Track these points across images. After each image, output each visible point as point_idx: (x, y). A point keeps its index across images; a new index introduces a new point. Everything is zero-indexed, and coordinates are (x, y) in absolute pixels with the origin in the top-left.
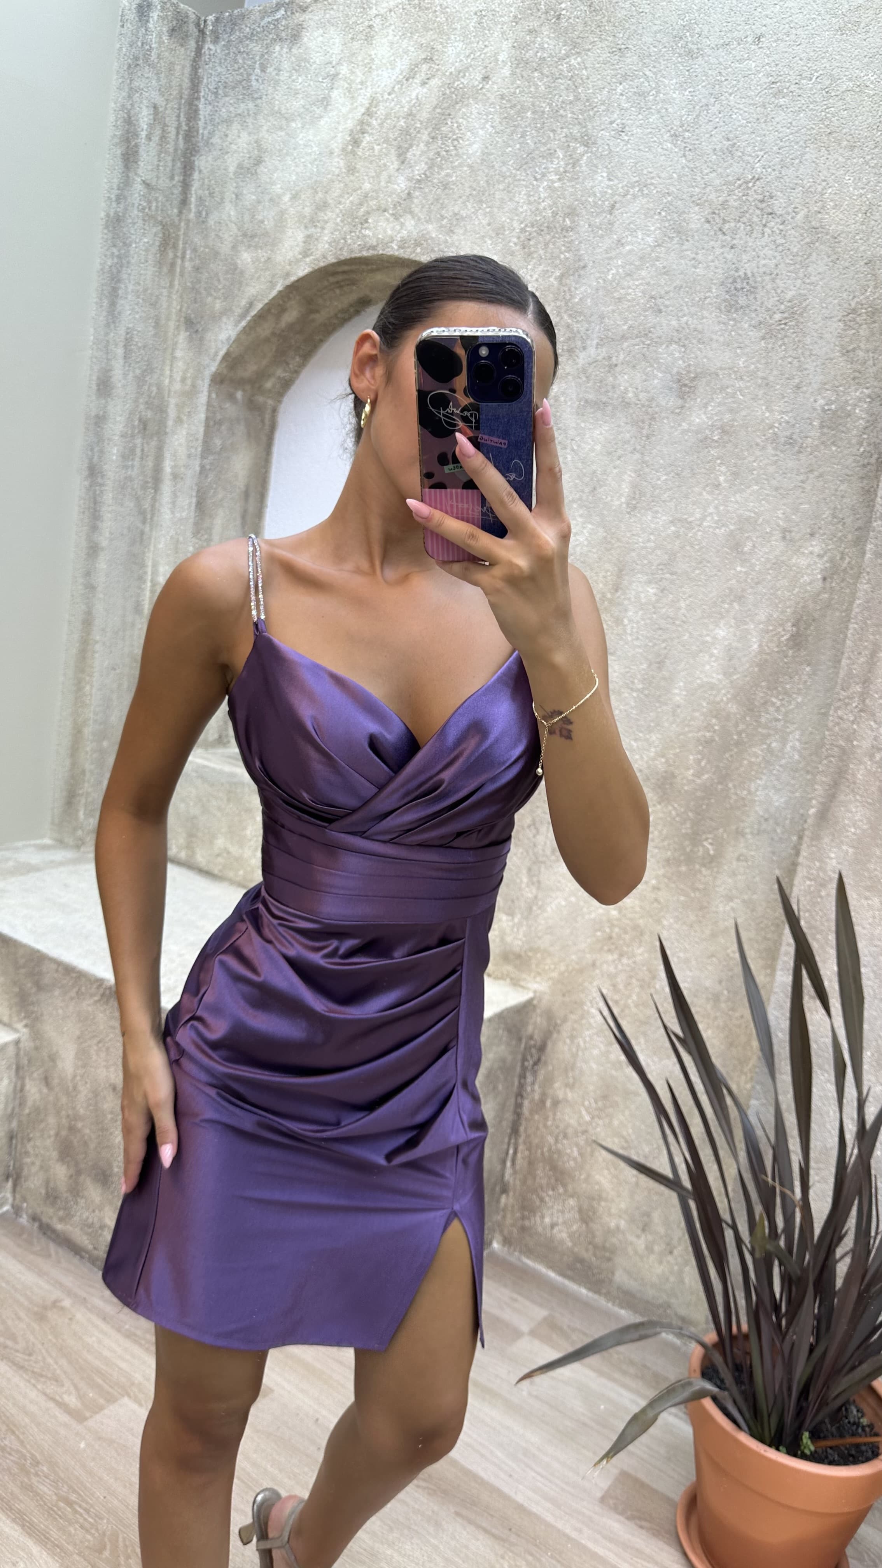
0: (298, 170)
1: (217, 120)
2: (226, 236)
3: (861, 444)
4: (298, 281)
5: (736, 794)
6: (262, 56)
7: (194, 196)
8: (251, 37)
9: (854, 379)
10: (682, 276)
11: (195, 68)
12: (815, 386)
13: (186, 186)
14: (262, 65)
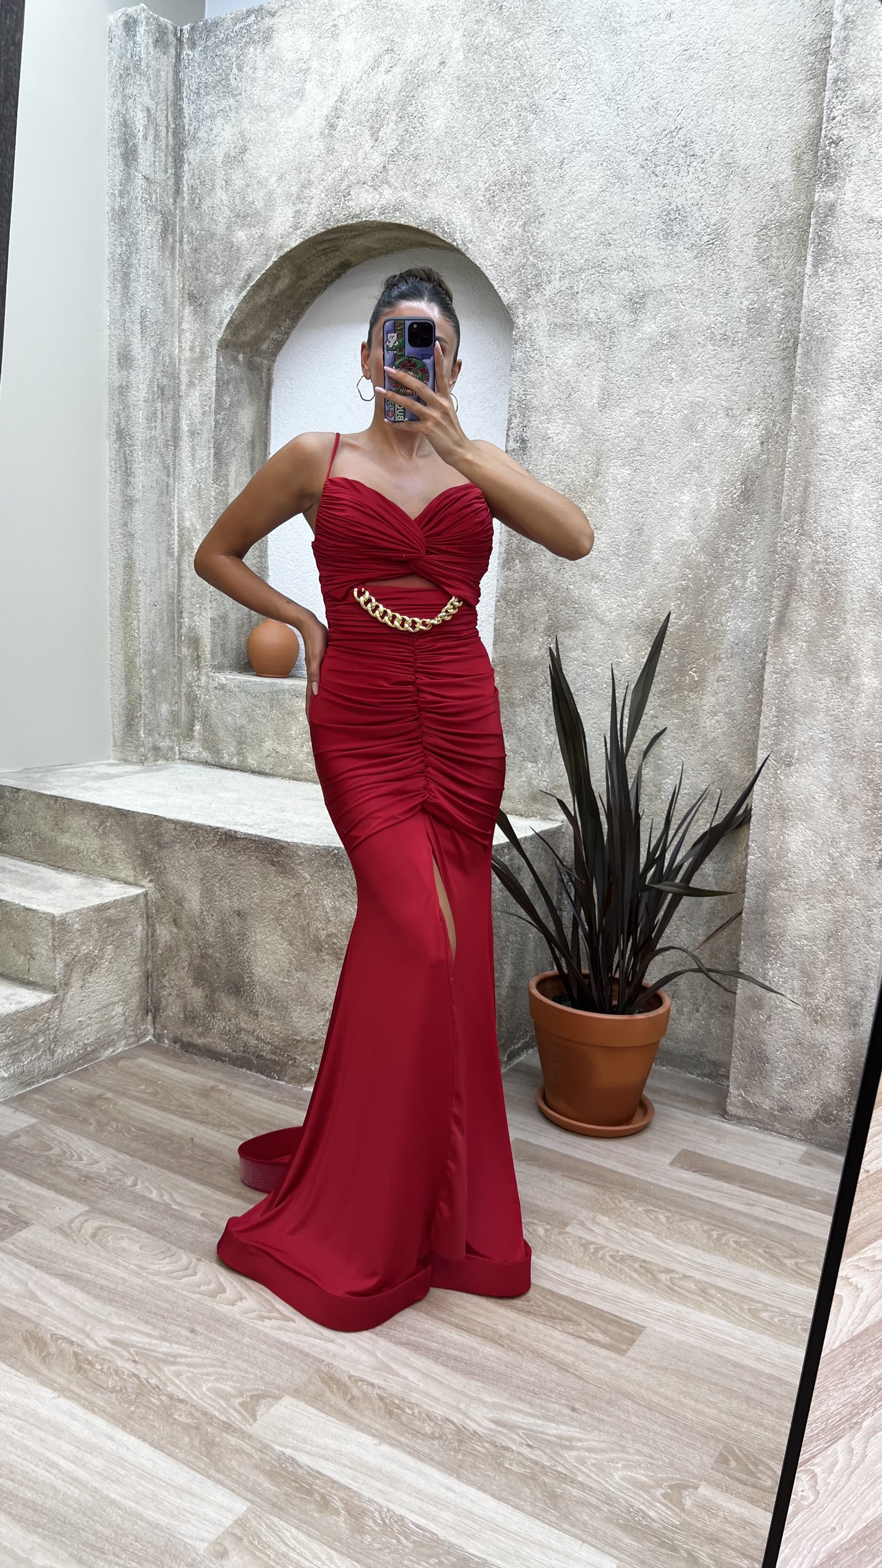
0: (282, 155)
1: (201, 117)
2: (220, 219)
3: (780, 332)
4: (290, 251)
5: (711, 628)
6: (238, 57)
7: (186, 185)
8: (227, 41)
9: (770, 282)
10: (624, 214)
11: (176, 73)
12: (741, 291)
13: (178, 178)
14: (238, 65)
